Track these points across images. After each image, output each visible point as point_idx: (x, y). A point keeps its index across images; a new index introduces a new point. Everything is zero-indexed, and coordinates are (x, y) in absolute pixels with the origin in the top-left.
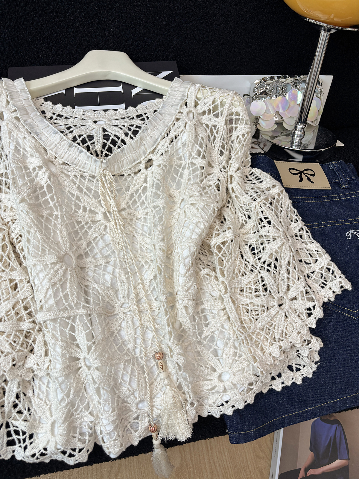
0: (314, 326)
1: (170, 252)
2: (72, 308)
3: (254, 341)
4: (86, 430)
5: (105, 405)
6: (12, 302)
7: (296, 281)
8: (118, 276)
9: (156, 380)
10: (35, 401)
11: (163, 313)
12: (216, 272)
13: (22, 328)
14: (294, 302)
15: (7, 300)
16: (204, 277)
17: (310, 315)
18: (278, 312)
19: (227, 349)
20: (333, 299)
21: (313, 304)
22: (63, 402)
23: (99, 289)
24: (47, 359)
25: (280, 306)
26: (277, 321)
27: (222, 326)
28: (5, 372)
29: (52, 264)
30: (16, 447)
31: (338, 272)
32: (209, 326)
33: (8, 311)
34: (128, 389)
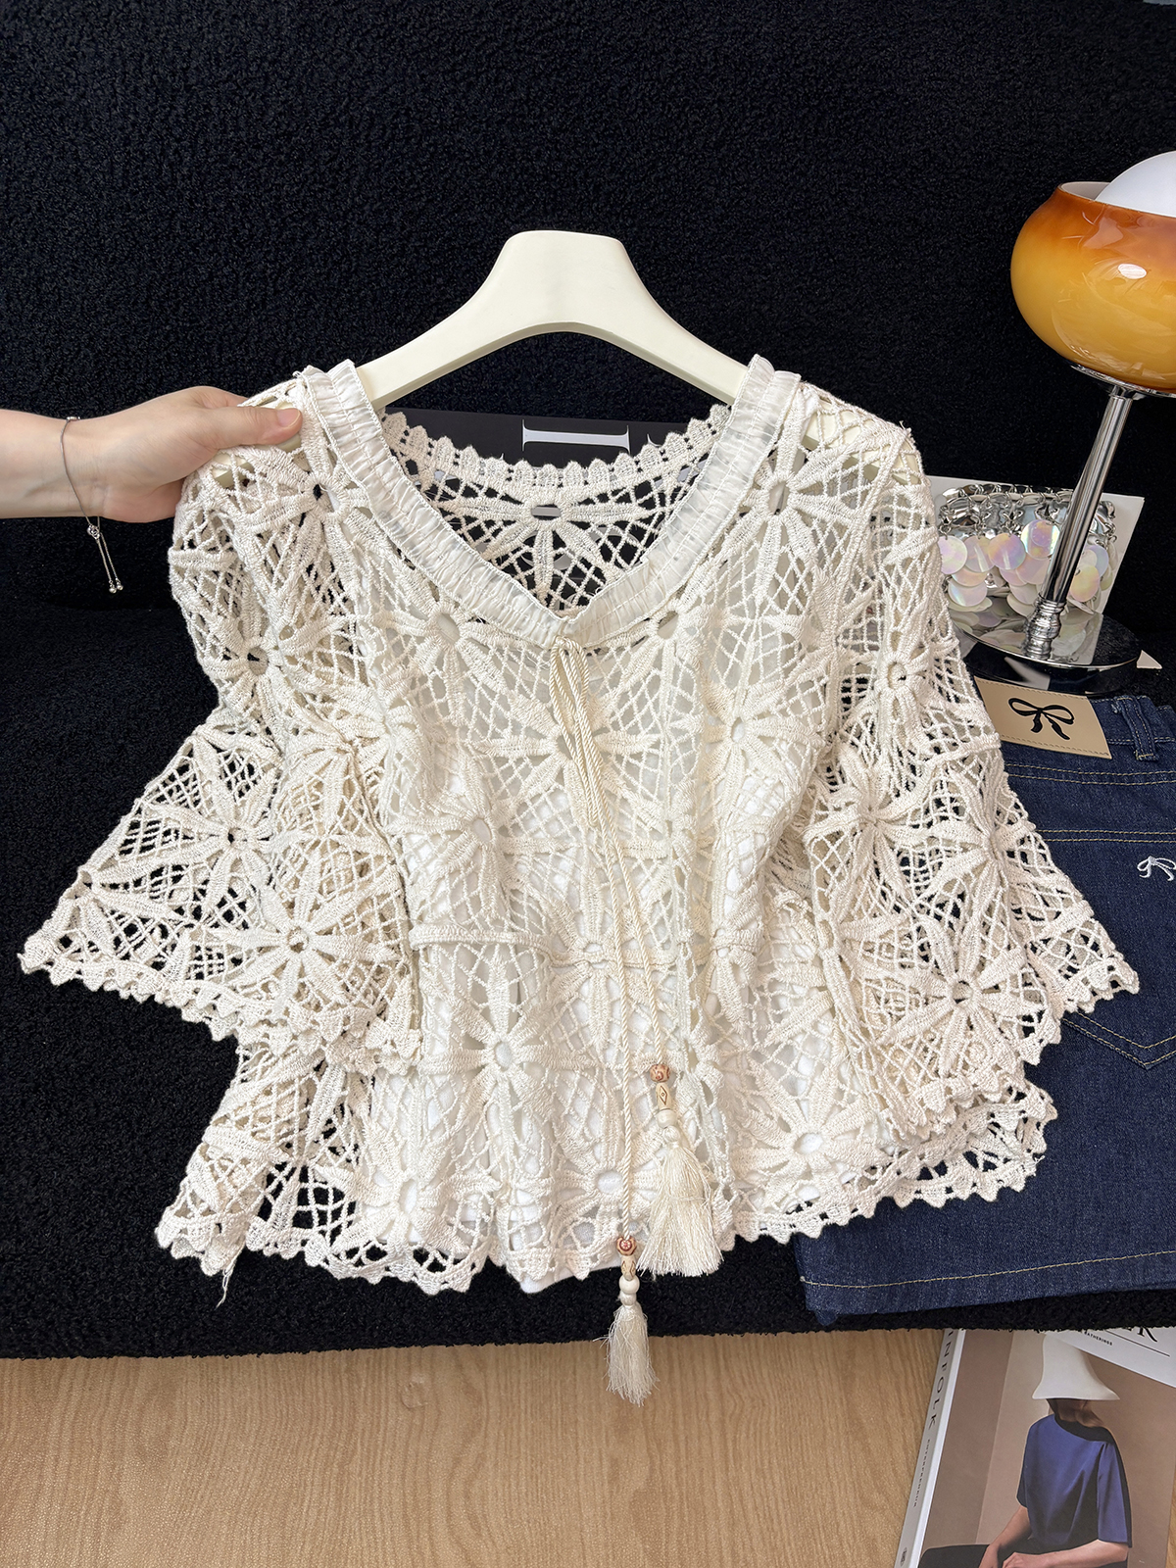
0: (1035, 1061)
1: (705, 844)
2: (487, 928)
3: (885, 1064)
4: (475, 1214)
5: (530, 1155)
6: (358, 897)
7: (1003, 951)
8: (582, 880)
9: (645, 1129)
10: (371, 1128)
11: (682, 969)
12: (810, 904)
13: (369, 957)
14: (994, 996)
15: (346, 891)
16: (782, 910)
17: (1028, 1031)
18: (951, 1013)
19: (820, 1080)
20: (1089, 1009)
21: (1038, 1007)
22: (438, 1133)
23: (541, 902)
24: (415, 1035)
25: (958, 1001)
26: (947, 1031)
27: (815, 1026)
28: (324, 1042)
29: (448, 832)
30: (312, 1233)
31: (1107, 945)
32: (785, 1021)
33: (347, 916)
34: (583, 1134)
